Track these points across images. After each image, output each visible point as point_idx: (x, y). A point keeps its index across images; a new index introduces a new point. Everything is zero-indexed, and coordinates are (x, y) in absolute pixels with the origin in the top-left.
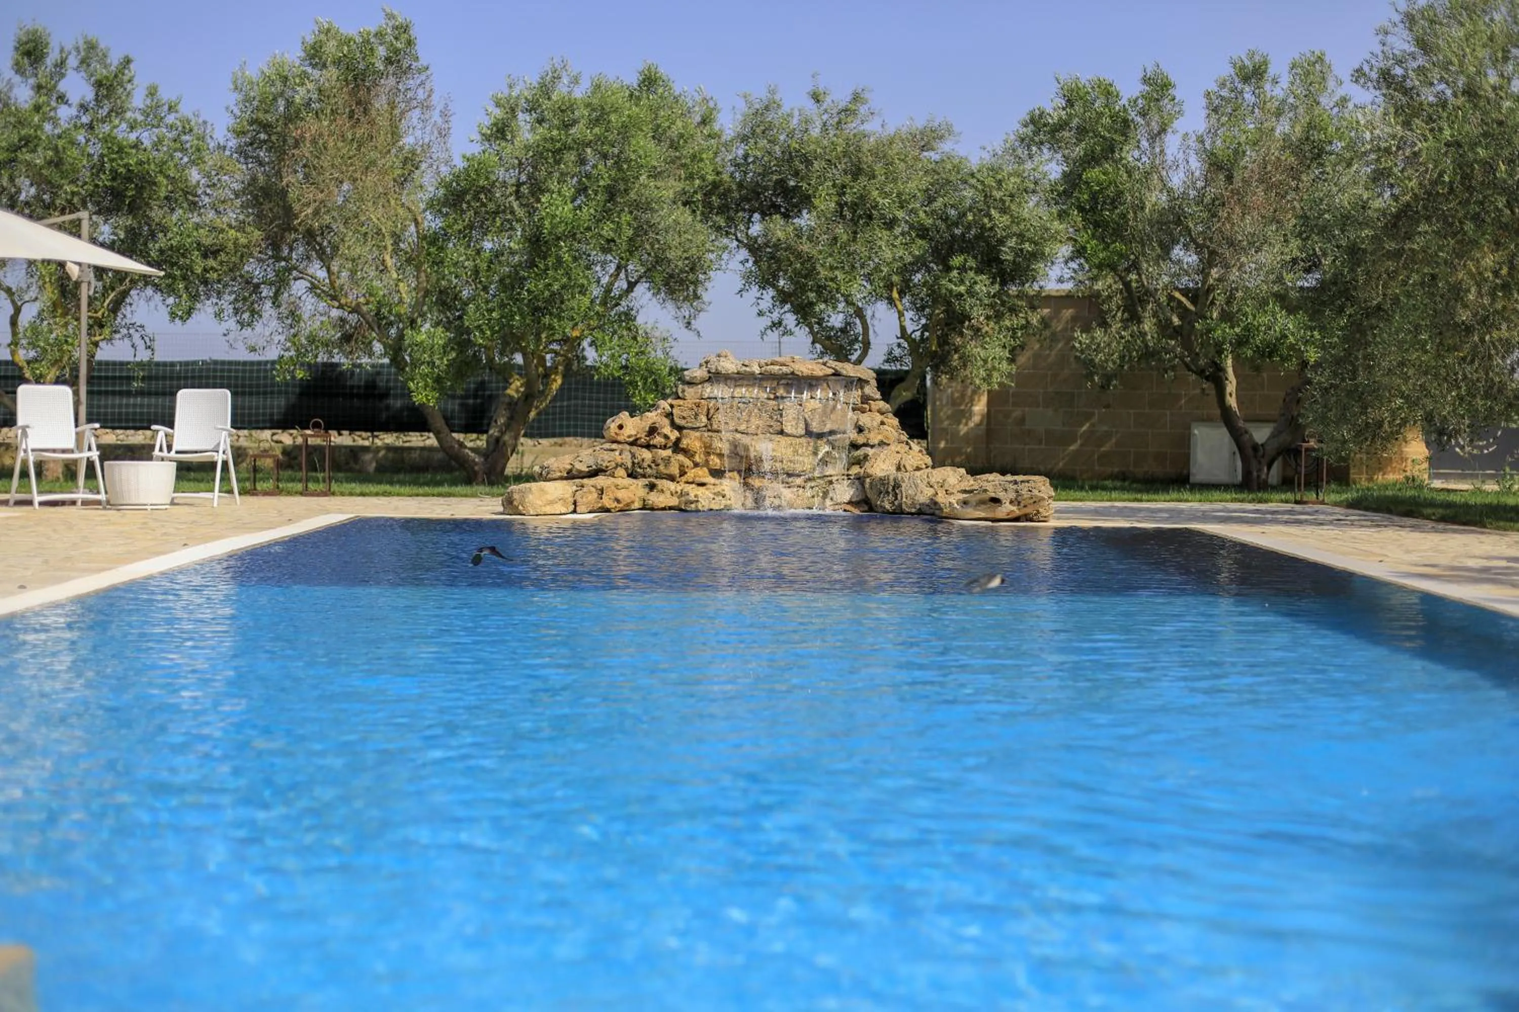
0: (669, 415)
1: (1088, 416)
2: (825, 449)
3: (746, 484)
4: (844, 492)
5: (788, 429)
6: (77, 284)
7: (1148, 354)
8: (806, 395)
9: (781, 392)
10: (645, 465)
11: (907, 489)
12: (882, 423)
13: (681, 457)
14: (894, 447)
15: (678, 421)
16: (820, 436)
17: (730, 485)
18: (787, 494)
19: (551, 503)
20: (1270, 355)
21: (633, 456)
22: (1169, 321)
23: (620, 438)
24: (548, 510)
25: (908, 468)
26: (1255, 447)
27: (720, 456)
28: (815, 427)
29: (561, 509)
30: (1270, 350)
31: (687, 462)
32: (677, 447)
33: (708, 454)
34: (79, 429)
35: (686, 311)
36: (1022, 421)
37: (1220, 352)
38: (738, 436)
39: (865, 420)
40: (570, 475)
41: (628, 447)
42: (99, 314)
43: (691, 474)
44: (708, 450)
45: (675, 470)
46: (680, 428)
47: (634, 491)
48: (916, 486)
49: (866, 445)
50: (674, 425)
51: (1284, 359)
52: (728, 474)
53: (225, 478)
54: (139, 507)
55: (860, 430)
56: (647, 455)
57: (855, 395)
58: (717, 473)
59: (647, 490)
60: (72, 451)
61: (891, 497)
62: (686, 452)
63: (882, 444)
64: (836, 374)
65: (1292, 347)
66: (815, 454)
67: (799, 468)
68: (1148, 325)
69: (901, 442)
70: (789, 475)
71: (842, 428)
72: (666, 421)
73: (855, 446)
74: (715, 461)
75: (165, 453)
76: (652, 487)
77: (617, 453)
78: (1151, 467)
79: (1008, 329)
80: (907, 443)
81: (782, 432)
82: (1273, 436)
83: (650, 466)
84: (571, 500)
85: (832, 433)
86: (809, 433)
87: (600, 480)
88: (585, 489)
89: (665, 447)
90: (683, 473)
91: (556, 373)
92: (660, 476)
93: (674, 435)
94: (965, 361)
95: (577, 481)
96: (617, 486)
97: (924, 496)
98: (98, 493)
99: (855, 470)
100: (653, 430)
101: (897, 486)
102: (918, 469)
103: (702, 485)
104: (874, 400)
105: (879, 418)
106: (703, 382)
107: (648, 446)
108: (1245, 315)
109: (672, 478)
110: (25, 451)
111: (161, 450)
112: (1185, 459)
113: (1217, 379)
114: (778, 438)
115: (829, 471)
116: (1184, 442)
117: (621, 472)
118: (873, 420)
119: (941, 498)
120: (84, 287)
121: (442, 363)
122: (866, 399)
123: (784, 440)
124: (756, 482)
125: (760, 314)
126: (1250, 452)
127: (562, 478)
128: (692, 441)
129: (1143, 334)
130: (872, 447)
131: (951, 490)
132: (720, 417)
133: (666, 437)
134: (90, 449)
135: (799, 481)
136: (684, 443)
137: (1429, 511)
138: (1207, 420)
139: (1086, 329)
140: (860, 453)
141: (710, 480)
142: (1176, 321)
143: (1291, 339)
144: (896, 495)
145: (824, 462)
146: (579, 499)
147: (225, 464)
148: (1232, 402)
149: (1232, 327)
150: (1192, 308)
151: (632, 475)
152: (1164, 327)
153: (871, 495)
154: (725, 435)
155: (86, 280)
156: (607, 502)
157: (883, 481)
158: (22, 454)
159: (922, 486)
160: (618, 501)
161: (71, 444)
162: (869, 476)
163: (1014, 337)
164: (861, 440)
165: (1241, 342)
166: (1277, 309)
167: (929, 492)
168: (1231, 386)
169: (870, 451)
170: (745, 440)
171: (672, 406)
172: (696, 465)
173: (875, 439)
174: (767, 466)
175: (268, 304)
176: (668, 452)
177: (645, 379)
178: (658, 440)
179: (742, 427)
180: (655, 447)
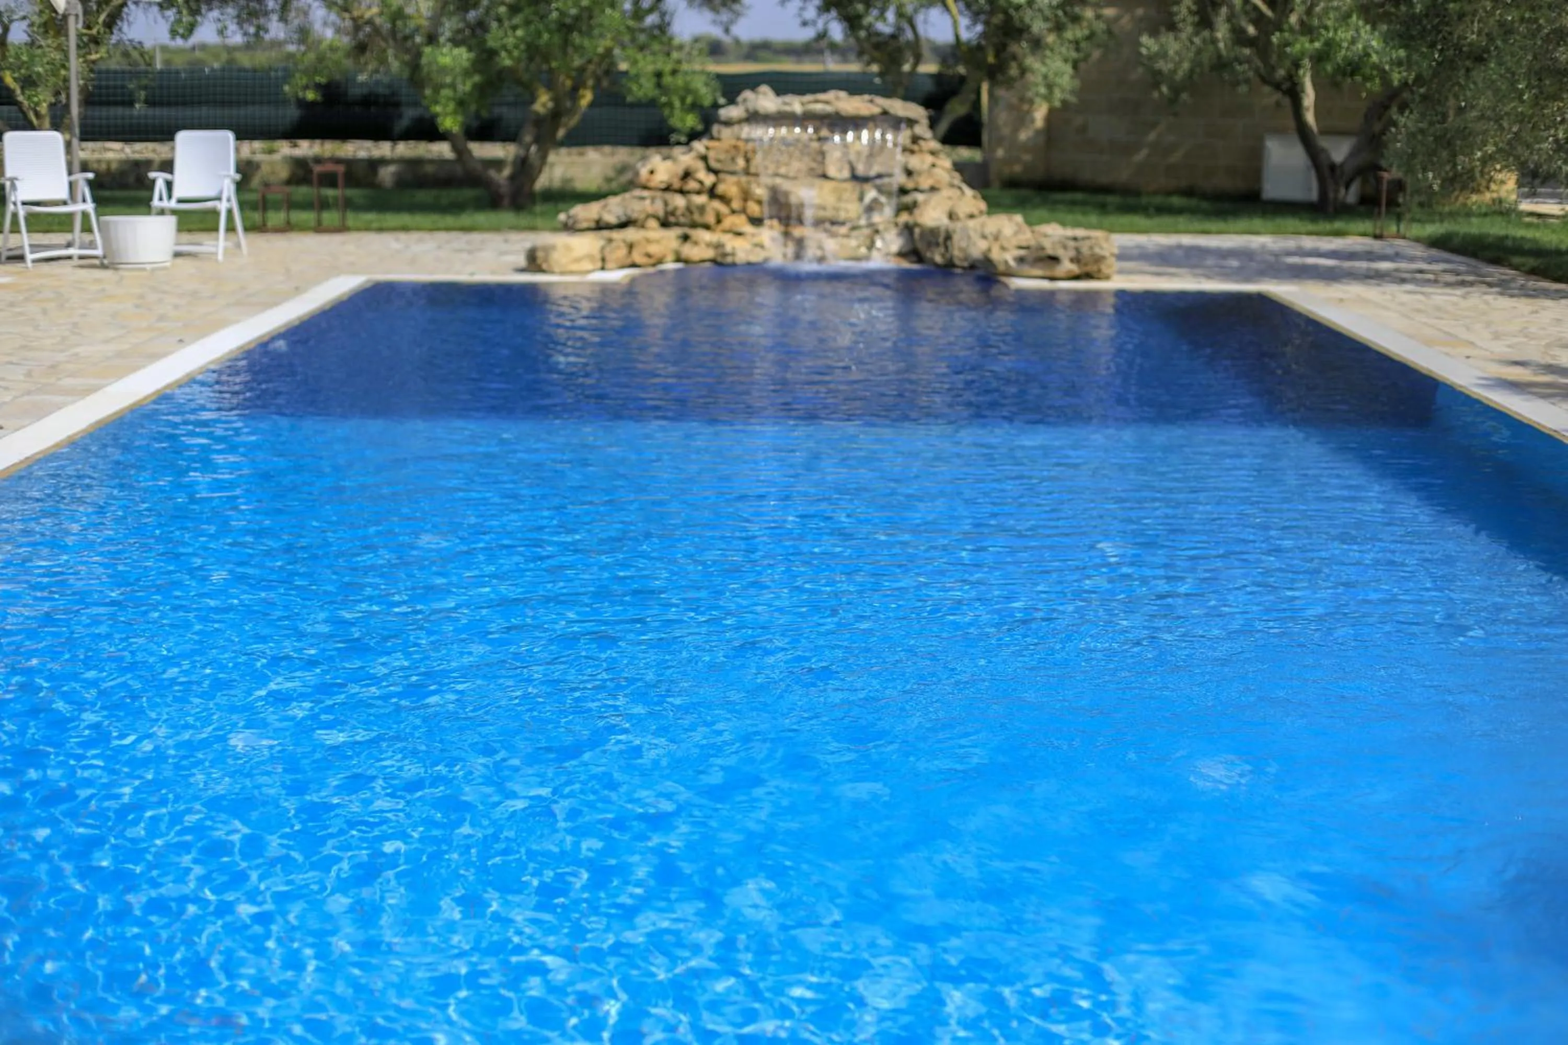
0: (704, 158)
1: (1153, 125)
2: (871, 194)
3: (787, 234)
4: (891, 242)
5: (832, 171)
6: (65, 17)
7: (1221, 65)
8: (850, 136)
9: (824, 132)
10: (679, 213)
11: (958, 242)
12: (934, 165)
13: (717, 205)
14: (946, 192)
15: (714, 164)
16: (865, 180)
17: (769, 234)
18: (831, 245)
19: (578, 260)
20: (1352, 74)
21: (666, 204)
22: (1243, 31)
23: (652, 184)
24: (575, 267)
25: (961, 215)
26: (1333, 167)
27: (759, 202)
28: (861, 169)
29: (587, 266)
30: (1353, 68)
31: (723, 209)
32: (712, 193)
33: (745, 200)
34: (73, 178)
35: (725, 16)
36: (1083, 129)
37: (1297, 65)
38: (778, 181)
39: (914, 162)
40: (600, 226)
41: (659, 194)
42: (94, 31)
43: (728, 222)
44: (746, 196)
45: (710, 219)
46: (716, 172)
47: (667, 241)
48: (969, 237)
49: (916, 190)
50: (710, 169)
51: (1367, 79)
52: (767, 222)
53: (231, 229)
54: (139, 267)
55: (909, 173)
56: (679, 201)
57: (904, 136)
58: (756, 222)
59: (679, 241)
60: (65, 203)
61: (942, 249)
62: (724, 199)
63: (933, 189)
64: (885, 113)
65: (1375, 67)
66: (861, 199)
67: (842, 216)
68: (1222, 32)
69: (952, 186)
70: (833, 223)
71: (890, 171)
72: (700, 165)
73: (903, 191)
74: (753, 208)
75: (165, 204)
76: (685, 238)
77: (648, 202)
78: (1223, 182)
79: (1070, 42)
80: (960, 188)
81: (825, 176)
82: (1352, 154)
83: (683, 215)
84: (598, 256)
85: (879, 176)
86: (855, 177)
87: (631, 234)
88: (614, 244)
89: (699, 193)
90: (719, 221)
91: (585, 87)
92: (694, 225)
93: (709, 179)
94: (1023, 71)
95: (606, 233)
96: (648, 241)
97: (978, 248)
98: (95, 248)
99: (904, 218)
100: (687, 175)
101: (948, 237)
102: (971, 216)
103: (739, 234)
104: (924, 139)
105: (929, 159)
106: (740, 121)
107: (682, 192)
108: (1326, 28)
109: (707, 227)
110: (15, 204)
111: (161, 199)
112: (1256, 173)
113: (1294, 93)
114: (819, 182)
115: (877, 218)
116: (1256, 155)
117: (653, 223)
118: (923, 162)
119: (996, 255)
120: (71, 20)
121: (465, 87)
122: (915, 139)
123: (828, 185)
124: (797, 232)
125: (805, 24)
126: (1327, 172)
127: (589, 229)
128: (729, 187)
129: (1214, 41)
130: (922, 191)
131: (1006, 245)
132: (758, 160)
133: (701, 182)
134: (84, 201)
135: (843, 230)
136: (721, 189)
137: (1516, 260)
138: (1279, 132)
139: (1154, 33)
140: (907, 199)
141: (748, 229)
142: (1251, 30)
143: (1375, 58)
144: (946, 248)
145: (870, 209)
146: (608, 257)
147: (230, 212)
148: (1310, 117)
149: (1312, 41)
150: (1268, 13)
151: (665, 224)
152: (1239, 36)
153: (920, 246)
154: (766, 180)
155: (74, 12)
156: (637, 257)
157: (934, 232)
158: (11, 207)
159: (975, 237)
160: (649, 255)
161: (64, 194)
162: (917, 225)
163: (1078, 50)
164: (910, 185)
165: (1319, 58)
166: (1361, 23)
167: (983, 245)
168: (1309, 98)
169: (920, 197)
170: (785, 185)
171: (707, 148)
172: (733, 212)
173: (925, 183)
174: (809, 214)
175: (275, 17)
176: (701, 199)
177: (683, 100)
178: (692, 185)
179: (783, 170)
180: (689, 192)
